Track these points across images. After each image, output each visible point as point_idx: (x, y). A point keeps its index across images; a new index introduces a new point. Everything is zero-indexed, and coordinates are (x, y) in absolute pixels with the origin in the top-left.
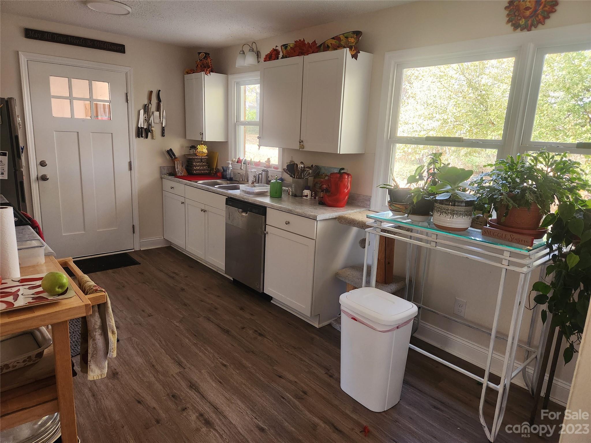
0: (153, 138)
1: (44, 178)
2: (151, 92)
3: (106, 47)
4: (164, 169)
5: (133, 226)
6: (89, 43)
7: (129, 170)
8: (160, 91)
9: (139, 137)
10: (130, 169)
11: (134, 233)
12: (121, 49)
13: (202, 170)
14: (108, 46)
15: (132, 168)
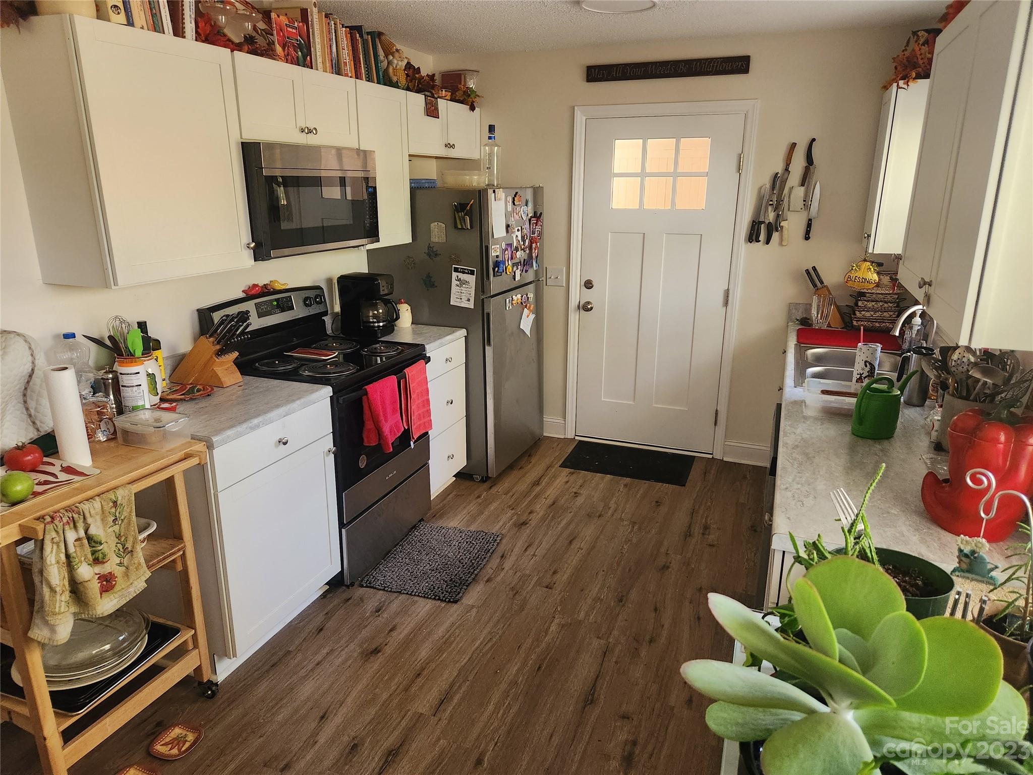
0: (781, 243)
1: (586, 307)
2: (793, 146)
3: (713, 69)
4: (796, 309)
5: (717, 411)
6: (682, 69)
7: (724, 306)
8: (814, 140)
9: (751, 242)
10: (726, 303)
11: (716, 424)
12: (742, 65)
13: (876, 320)
14: (717, 66)
15: (730, 302)
